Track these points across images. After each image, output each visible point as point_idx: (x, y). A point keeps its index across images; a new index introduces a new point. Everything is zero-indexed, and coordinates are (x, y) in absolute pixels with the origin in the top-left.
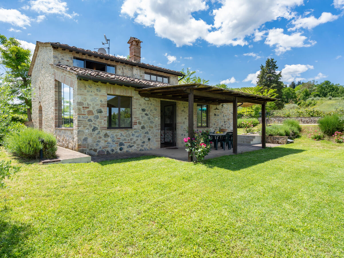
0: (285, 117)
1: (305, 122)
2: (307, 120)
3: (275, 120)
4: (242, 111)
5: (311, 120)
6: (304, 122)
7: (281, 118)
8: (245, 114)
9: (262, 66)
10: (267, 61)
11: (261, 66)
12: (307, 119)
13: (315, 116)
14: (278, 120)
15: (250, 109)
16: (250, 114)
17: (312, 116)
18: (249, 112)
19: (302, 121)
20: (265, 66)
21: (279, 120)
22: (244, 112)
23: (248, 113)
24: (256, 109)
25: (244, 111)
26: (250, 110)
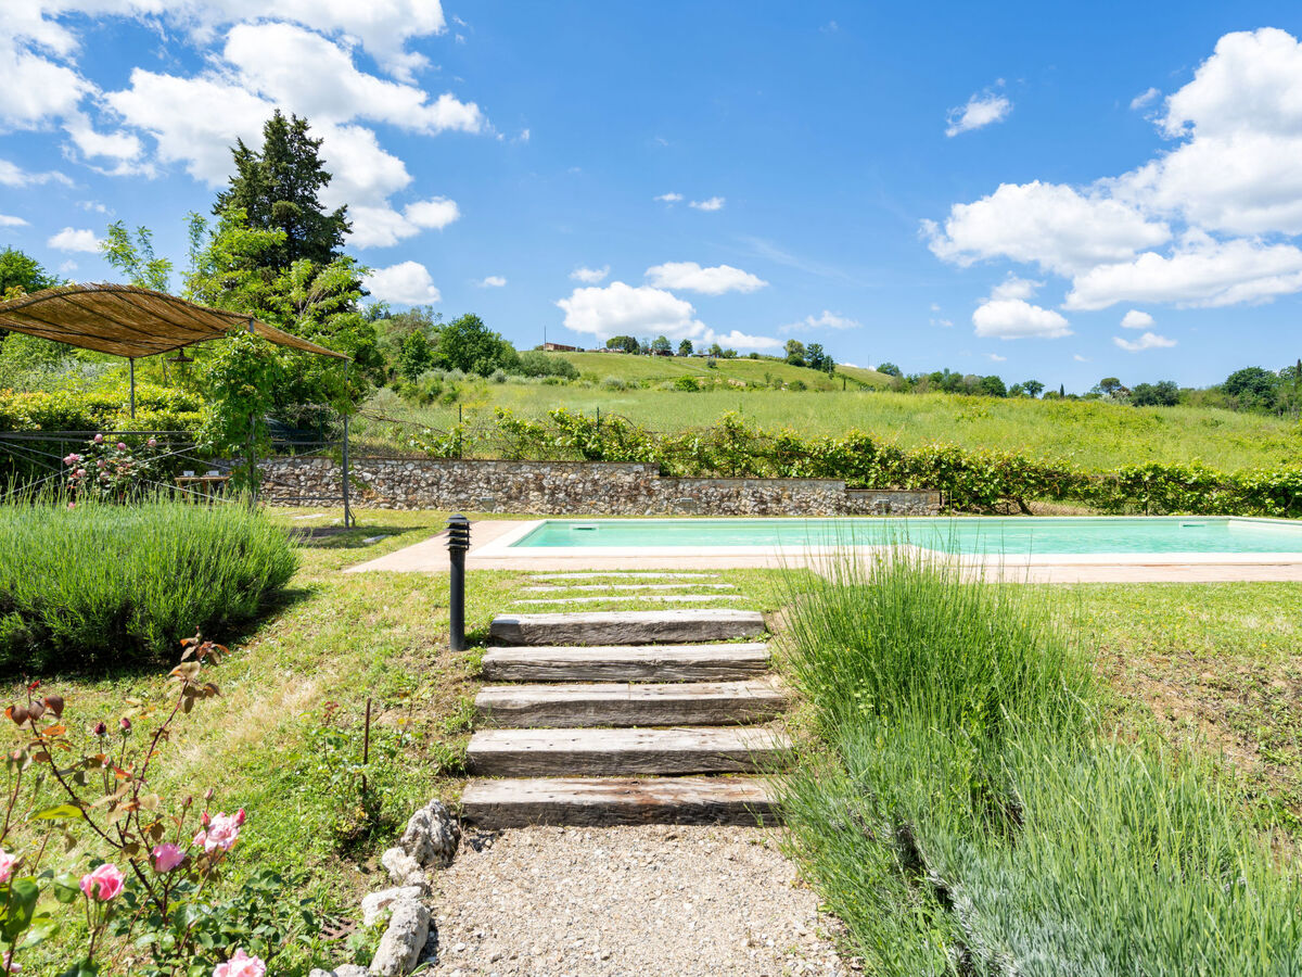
0: (437, 458)
1: (562, 495)
2: (574, 484)
3: (368, 476)
4: (96, 396)
5: (595, 482)
6: (553, 494)
7: (410, 467)
8: (122, 423)
9: (245, 150)
10: (271, 124)
11: (238, 149)
12: (573, 476)
13: (610, 460)
14: (390, 477)
15: (166, 385)
16: (170, 425)
17: (595, 456)
18: (159, 405)
19: (541, 488)
20: (262, 152)
21: (394, 482)
22: (108, 407)
23: (145, 415)
24: (232, 373)
25: (110, 400)
26: (168, 394)
